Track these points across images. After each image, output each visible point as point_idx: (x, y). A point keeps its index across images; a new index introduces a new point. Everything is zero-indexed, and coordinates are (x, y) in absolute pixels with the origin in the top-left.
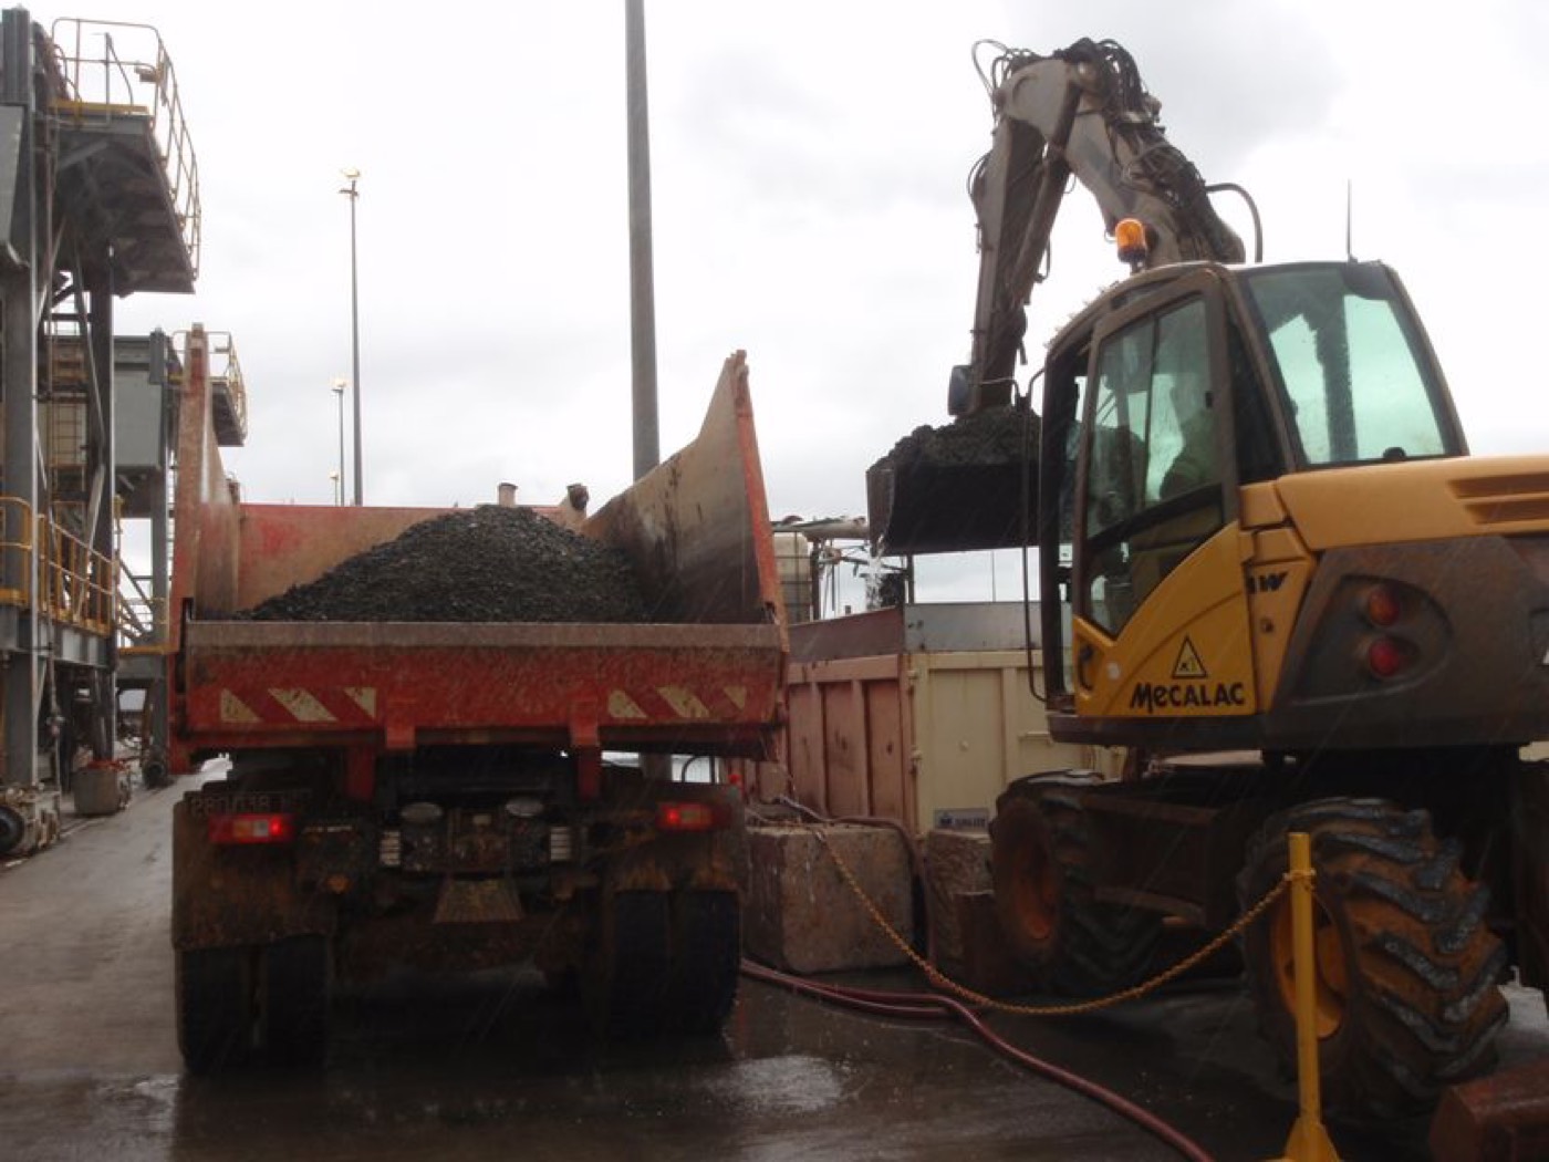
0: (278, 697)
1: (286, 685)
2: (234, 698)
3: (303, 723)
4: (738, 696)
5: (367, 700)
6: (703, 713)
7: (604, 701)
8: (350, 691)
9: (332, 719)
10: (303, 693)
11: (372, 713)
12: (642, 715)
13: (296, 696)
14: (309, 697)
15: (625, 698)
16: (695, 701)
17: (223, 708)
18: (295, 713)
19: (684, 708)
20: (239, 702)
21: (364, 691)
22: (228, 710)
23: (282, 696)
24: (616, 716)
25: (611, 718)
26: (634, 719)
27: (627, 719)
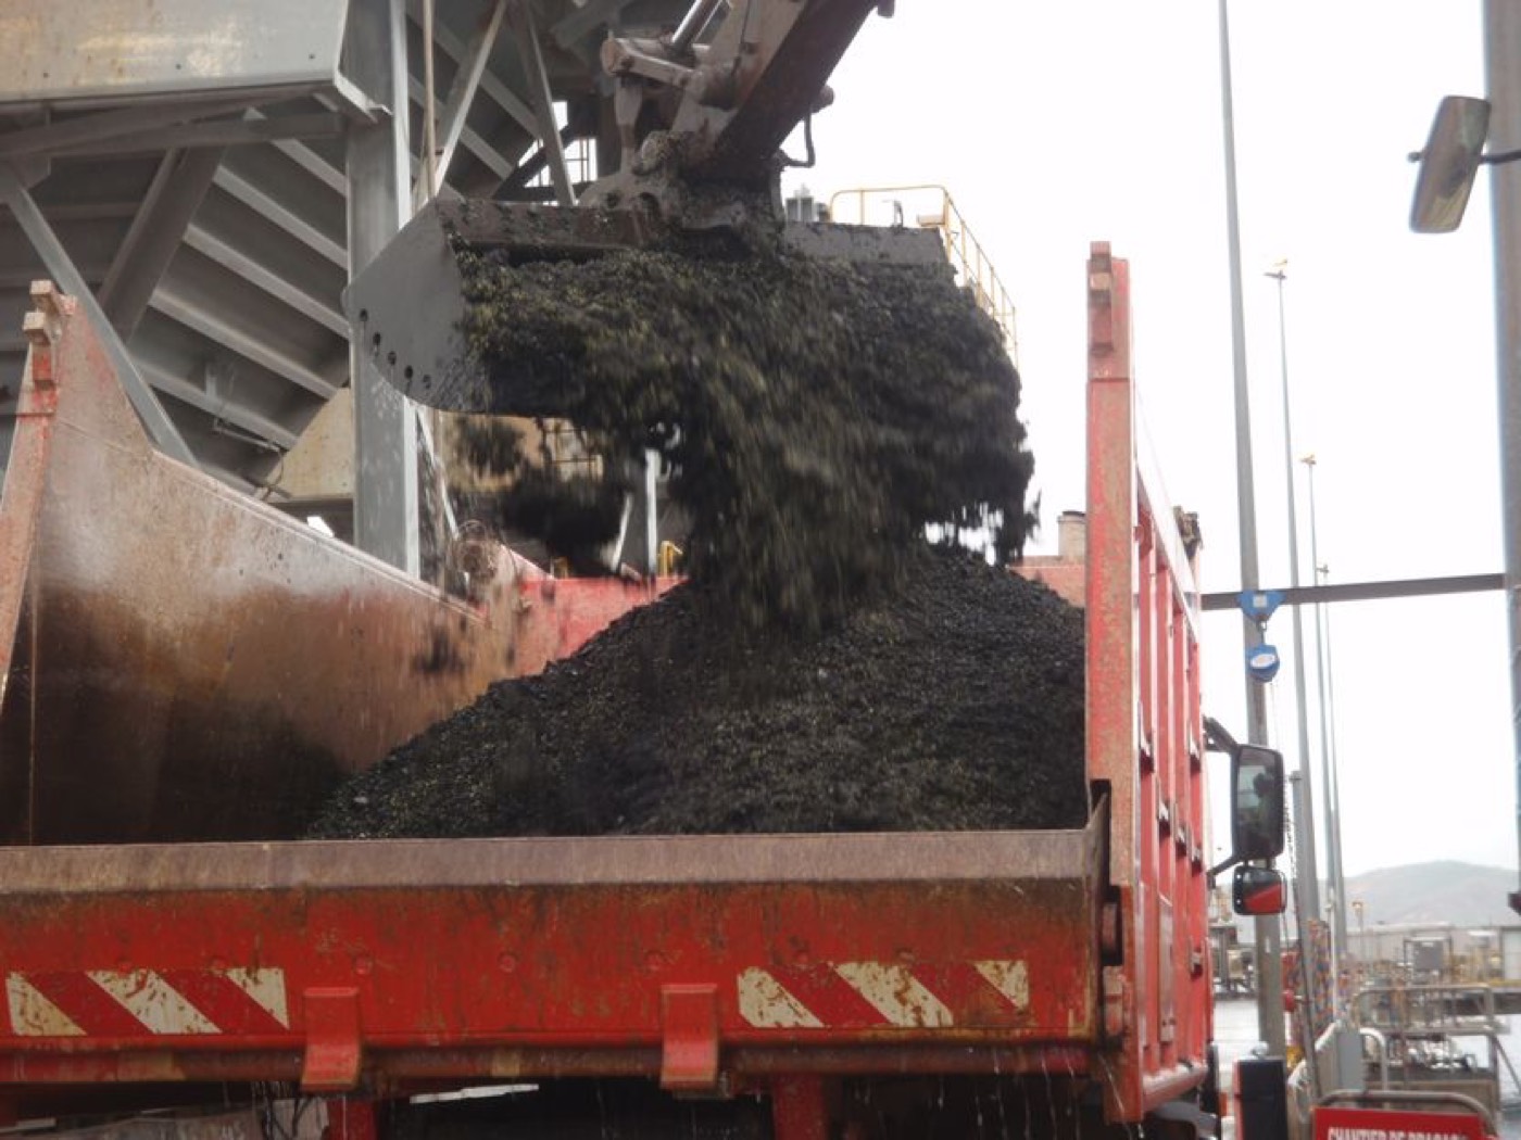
0: (107, 987)
1: (120, 963)
2: (30, 990)
3: (160, 1035)
4: (1012, 981)
5: (269, 990)
6: (935, 1013)
7: (730, 994)
8: (236, 975)
9: (210, 1028)
10: (152, 976)
11: (282, 1016)
12: (811, 1021)
13: (141, 985)
14: (162, 986)
15: (772, 986)
16: (918, 991)
17: (14, 1010)
18: (142, 1018)
19: (899, 1006)
20: (40, 996)
21: (263, 973)
22: (22, 1012)
23: (113, 984)
24: (756, 1022)
25: (746, 1025)
26: (797, 1028)
27: (779, 1027)
